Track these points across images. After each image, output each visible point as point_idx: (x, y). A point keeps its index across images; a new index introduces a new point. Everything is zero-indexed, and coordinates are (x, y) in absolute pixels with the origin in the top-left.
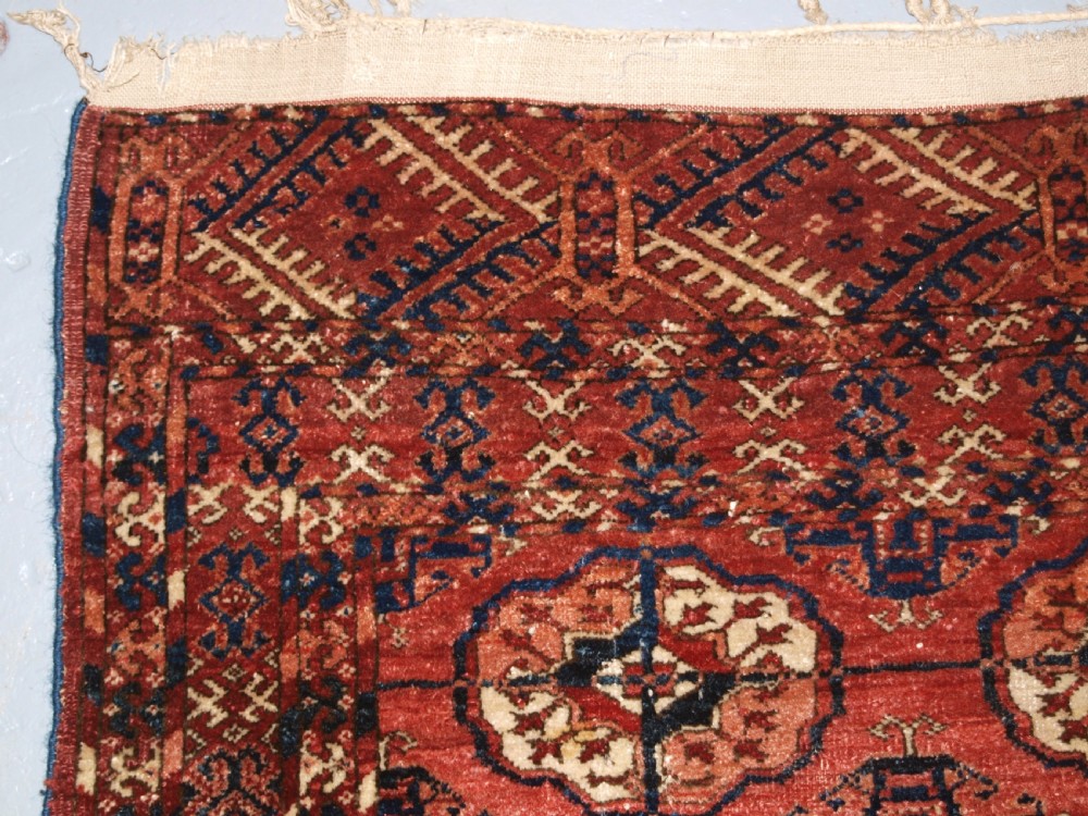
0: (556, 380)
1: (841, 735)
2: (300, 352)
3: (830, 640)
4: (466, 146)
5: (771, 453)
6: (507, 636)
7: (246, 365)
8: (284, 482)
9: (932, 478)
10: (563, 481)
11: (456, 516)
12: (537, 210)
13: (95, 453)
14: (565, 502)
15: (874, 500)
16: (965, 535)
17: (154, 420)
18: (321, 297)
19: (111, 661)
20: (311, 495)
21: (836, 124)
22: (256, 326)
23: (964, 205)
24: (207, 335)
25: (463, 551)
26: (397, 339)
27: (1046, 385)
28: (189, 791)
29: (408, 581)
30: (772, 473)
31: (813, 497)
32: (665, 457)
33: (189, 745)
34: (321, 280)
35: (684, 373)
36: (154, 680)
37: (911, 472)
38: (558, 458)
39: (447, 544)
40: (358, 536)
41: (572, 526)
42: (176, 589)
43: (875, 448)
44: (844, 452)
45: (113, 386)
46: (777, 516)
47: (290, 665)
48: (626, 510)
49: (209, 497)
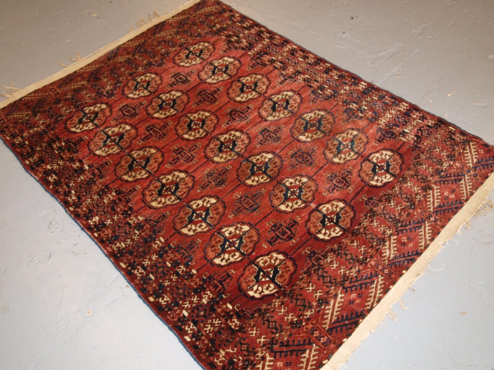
0: (60, 103)
1: (114, 110)
2: (27, 118)
3: (106, 104)
4: (35, 94)
5: (88, 95)
6: (70, 124)
7: (21, 122)
8: (33, 128)
9: (106, 87)
10: (66, 110)
11: (56, 119)
12: (47, 94)
13: (8, 138)
14: (68, 111)
15: (102, 92)
16: (114, 89)
17: (14, 132)
18: (27, 113)
19: (24, 152)
20: (38, 127)
21: (75, 72)
22: (20, 119)
23: (94, 69)
24: (16, 123)
25: (59, 121)
26: (38, 111)
27: (113, 75)
28: (42, 157)
29: (54, 126)
30: (89, 97)
31: (96, 96)
32: (76, 102)
33: (38, 153)
34: (26, 111)
35: (73, 96)
36: (30, 151)
37: (104, 89)
38: (64, 109)
39: (56, 121)
40: (47, 127)
41: (70, 112)
42: (27, 143)
43: (99, 89)
44: (96, 91)
45: (7, 133)
46: (93, 99)
47: (46, 140)
48: (75, 108)
49: (25, 134)
